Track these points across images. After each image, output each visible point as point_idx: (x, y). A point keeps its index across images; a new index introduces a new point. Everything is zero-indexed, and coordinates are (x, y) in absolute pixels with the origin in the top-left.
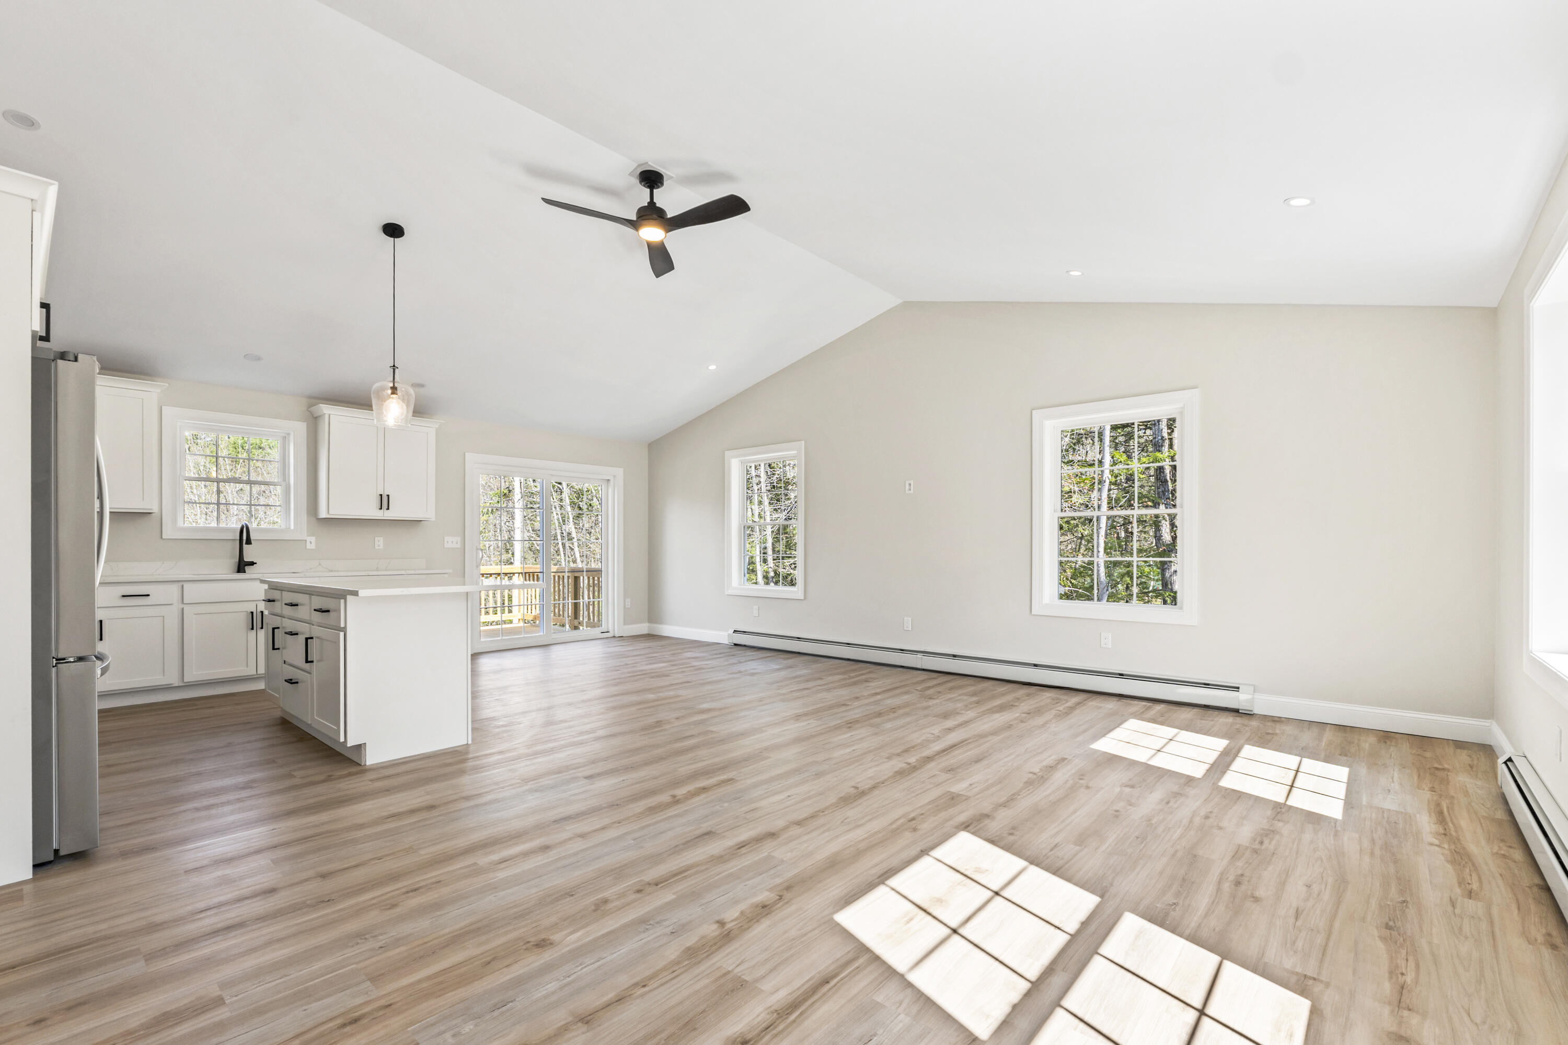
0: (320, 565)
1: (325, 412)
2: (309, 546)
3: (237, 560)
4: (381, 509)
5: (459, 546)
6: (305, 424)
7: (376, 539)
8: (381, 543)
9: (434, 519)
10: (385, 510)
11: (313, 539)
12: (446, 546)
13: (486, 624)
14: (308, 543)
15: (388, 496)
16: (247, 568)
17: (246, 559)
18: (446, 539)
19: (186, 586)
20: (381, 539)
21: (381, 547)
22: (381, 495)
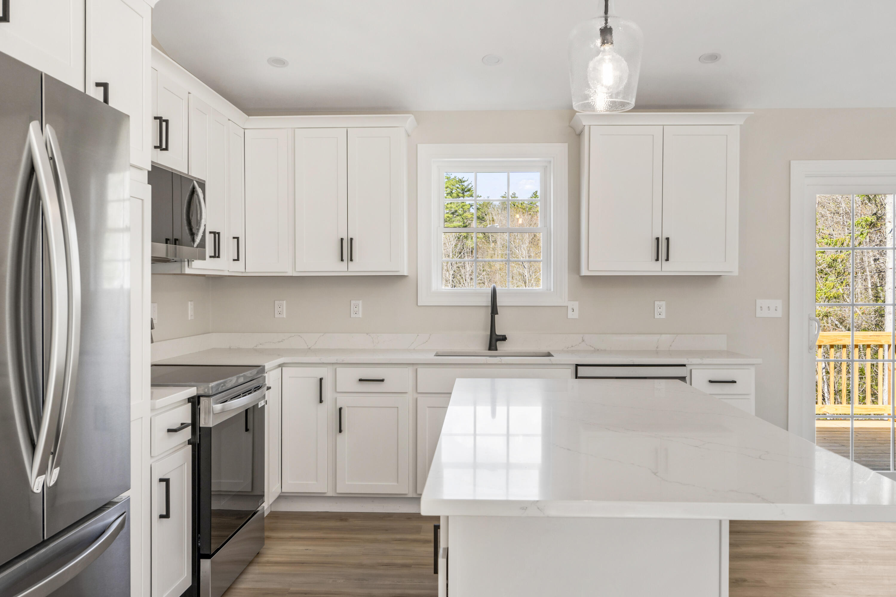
0: (583, 341)
1: (584, 124)
2: (571, 315)
3: (489, 333)
4: (657, 260)
5: (779, 314)
6: (566, 145)
7: (657, 303)
8: (663, 310)
9: (736, 273)
10: (664, 262)
11: (575, 305)
12: (759, 314)
13: (824, 417)
14: (570, 311)
15: (668, 239)
16: (498, 343)
17: (499, 332)
18: (760, 302)
19: (421, 371)
20: (663, 303)
21: (663, 316)
22: (658, 239)
